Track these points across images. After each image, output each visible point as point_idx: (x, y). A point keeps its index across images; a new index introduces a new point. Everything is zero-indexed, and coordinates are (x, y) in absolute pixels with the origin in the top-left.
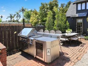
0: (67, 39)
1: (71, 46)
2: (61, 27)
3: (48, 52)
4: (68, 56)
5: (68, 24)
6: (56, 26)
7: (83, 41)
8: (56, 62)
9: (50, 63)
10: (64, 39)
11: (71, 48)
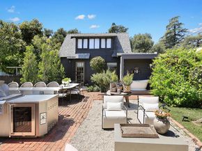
0: (65, 95)
1: (71, 103)
2: (51, 75)
3: (43, 118)
4: (70, 117)
5: (62, 69)
6: (41, 73)
7: (86, 94)
8: (54, 131)
9: (46, 135)
10: (61, 95)
11: (72, 106)
